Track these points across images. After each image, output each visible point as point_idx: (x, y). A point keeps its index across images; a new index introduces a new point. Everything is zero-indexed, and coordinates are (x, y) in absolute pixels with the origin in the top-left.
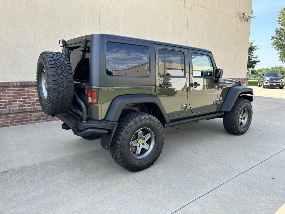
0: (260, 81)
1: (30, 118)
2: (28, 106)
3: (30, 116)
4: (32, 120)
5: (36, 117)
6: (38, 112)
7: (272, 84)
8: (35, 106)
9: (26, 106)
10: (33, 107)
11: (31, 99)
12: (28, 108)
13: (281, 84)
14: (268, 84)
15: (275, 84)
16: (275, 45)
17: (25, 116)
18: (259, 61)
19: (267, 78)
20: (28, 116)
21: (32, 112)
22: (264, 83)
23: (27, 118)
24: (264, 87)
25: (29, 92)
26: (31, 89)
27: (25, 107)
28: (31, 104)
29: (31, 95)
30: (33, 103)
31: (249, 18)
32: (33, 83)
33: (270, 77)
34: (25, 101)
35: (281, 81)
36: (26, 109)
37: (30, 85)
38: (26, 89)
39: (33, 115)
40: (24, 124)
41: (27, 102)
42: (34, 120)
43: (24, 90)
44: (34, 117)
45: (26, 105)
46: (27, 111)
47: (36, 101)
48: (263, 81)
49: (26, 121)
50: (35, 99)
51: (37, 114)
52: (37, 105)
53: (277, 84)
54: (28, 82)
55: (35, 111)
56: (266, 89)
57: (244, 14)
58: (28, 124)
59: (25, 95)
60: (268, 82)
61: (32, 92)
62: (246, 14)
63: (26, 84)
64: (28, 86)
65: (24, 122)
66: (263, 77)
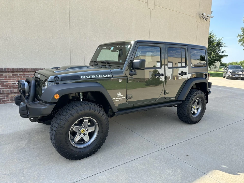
0: (225, 73)
1: (7, 98)
2: (5, 88)
3: (6, 96)
4: (8, 100)
5: (12, 98)
6: (14, 94)
7: (234, 76)
8: (11, 89)
9: (4, 89)
10: (9, 90)
11: (8, 83)
12: (5, 91)
13: (243, 76)
14: (231, 76)
15: (237, 76)
16: (241, 42)
17: (2, 96)
18: (227, 56)
19: (230, 71)
20: (5, 96)
21: (9, 94)
22: (228, 75)
23: (5, 98)
24: (227, 78)
25: (6, 77)
26: (8, 74)
27: (2, 90)
28: (8, 87)
29: (8, 79)
30: (9, 86)
31: (208, 17)
32: (9, 70)
33: (233, 70)
34: (3, 84)
35: (243, 73)
36: (3, 91)
37: (7, 72)
38: (4, 74)
39: (10, 96)
40: (2, 104)
41: (4, 85)
42: (10, 100)
43: (2, 75)
44: (10, 98)
45: (4, 87)
46: (4, 92)
47: (12, 85)
48: (227, 73)
49: (3, 101)
50: (12, 83)
51: (13, 95)
52: (13, 88)
53: (238, 76)
54: (5, 69)
55: (11, 93)
56: (229, 80)
57: (203, 14)
58: (5, 103)
59: (3, 79)
60: (231, 73)
61: (9, 77)
62: (205, 14)
63: (4, 70)
64: (6, 72)
65: (2, 102)
66: (227, 69)
